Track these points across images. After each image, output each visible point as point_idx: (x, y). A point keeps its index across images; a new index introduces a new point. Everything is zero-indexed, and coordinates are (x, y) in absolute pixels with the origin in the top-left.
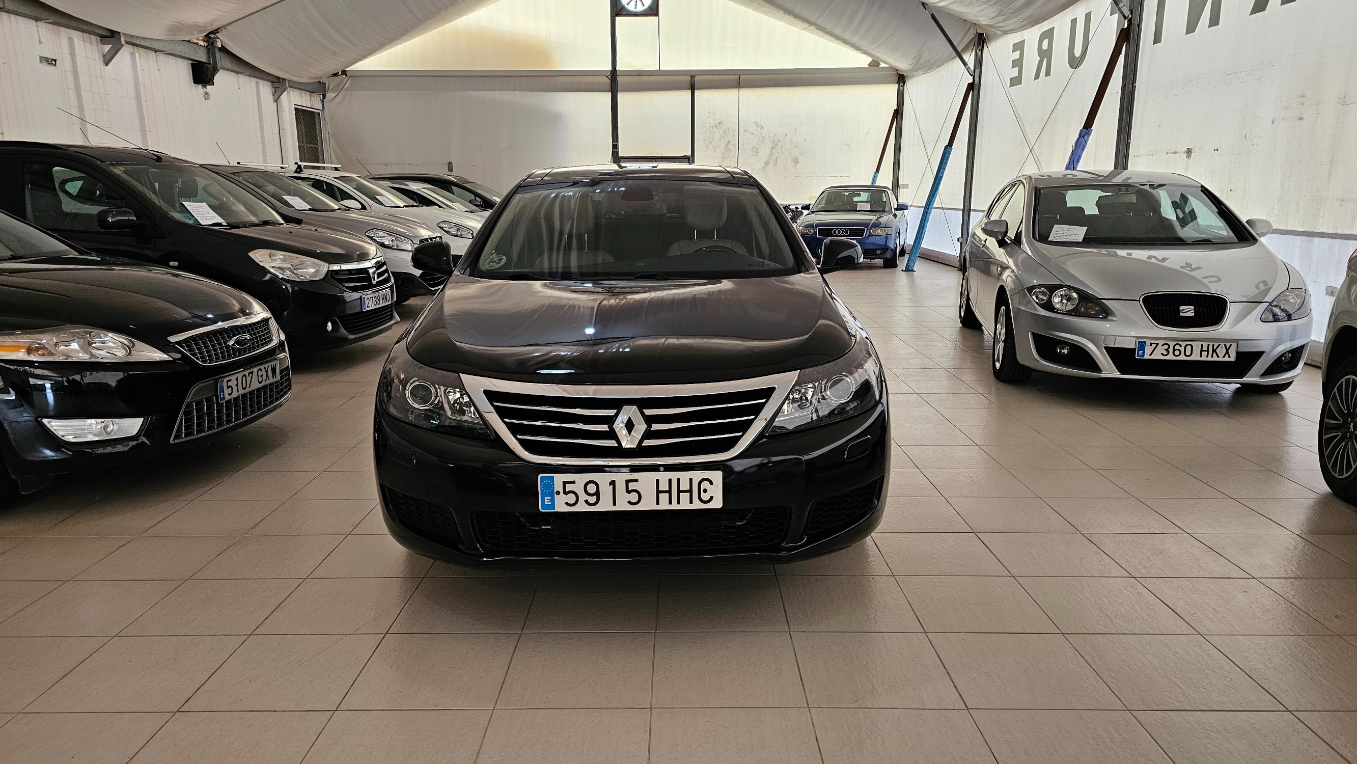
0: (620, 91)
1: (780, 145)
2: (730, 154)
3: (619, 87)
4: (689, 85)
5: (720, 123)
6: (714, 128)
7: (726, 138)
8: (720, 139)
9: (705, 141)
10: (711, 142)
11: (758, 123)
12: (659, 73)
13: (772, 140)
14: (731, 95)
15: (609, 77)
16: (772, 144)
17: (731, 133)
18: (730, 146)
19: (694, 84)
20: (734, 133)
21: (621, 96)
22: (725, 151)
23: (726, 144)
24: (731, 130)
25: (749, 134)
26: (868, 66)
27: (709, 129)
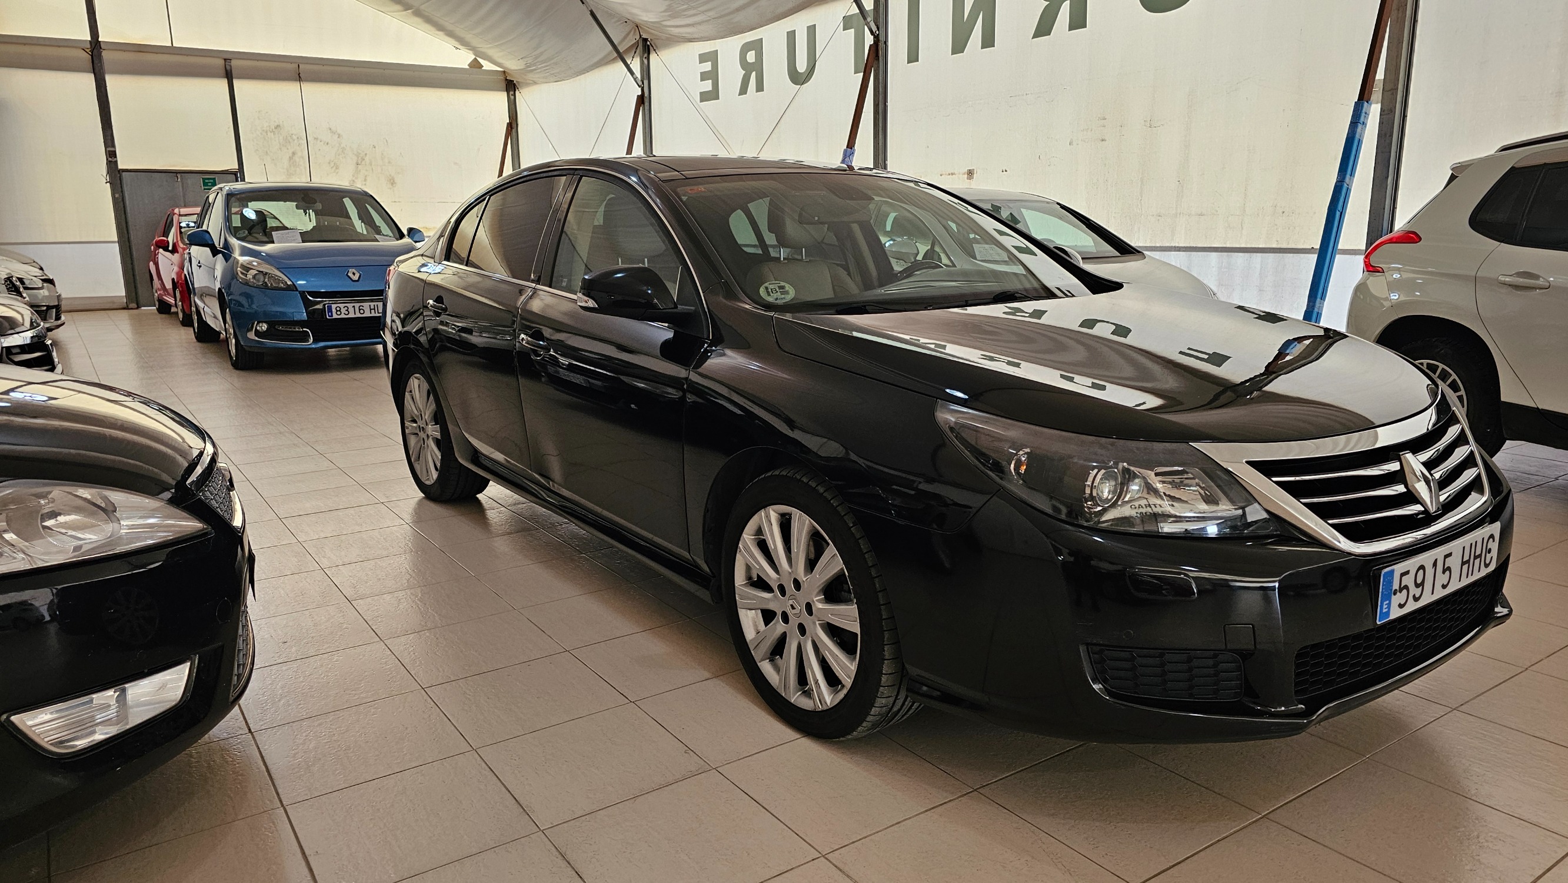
0: (108, 73)
1: (367, 159)
2: (298, 169)
3: (106, 66)
4: (223, 72)
5: (278, 127)
6: (269, 133)
7: (289, 148)
8: (280, 149)
9: (257, 150)
10: (267, 152)
11: (333, 129)
12: (172, 50)
13: (356, 153)
14: (289, 90)
15: (88, 51)
16: (356, 158)
17: (296, 141)
18: (296, 158)
19: (231, 71)
20: (301, 141)
21: (110, 81)
22: (290, 166)
23: (291, 155)
24: (294, 137)
25: (322, 143)
26: (468, 67)
27: (261, 134)
